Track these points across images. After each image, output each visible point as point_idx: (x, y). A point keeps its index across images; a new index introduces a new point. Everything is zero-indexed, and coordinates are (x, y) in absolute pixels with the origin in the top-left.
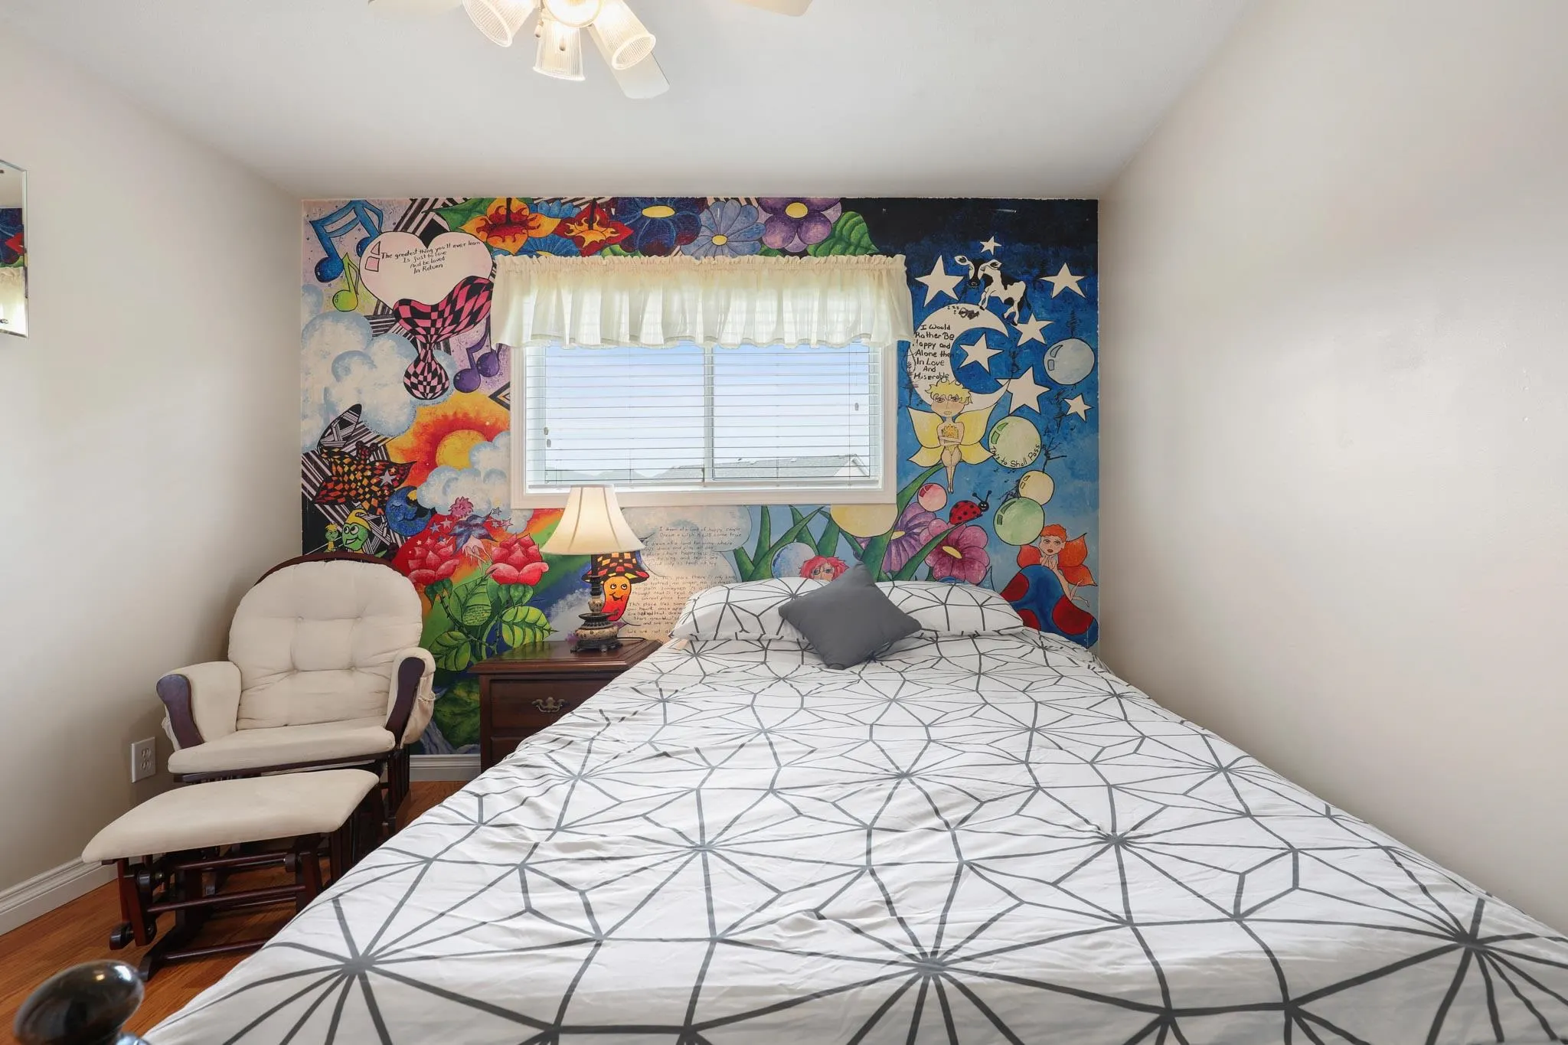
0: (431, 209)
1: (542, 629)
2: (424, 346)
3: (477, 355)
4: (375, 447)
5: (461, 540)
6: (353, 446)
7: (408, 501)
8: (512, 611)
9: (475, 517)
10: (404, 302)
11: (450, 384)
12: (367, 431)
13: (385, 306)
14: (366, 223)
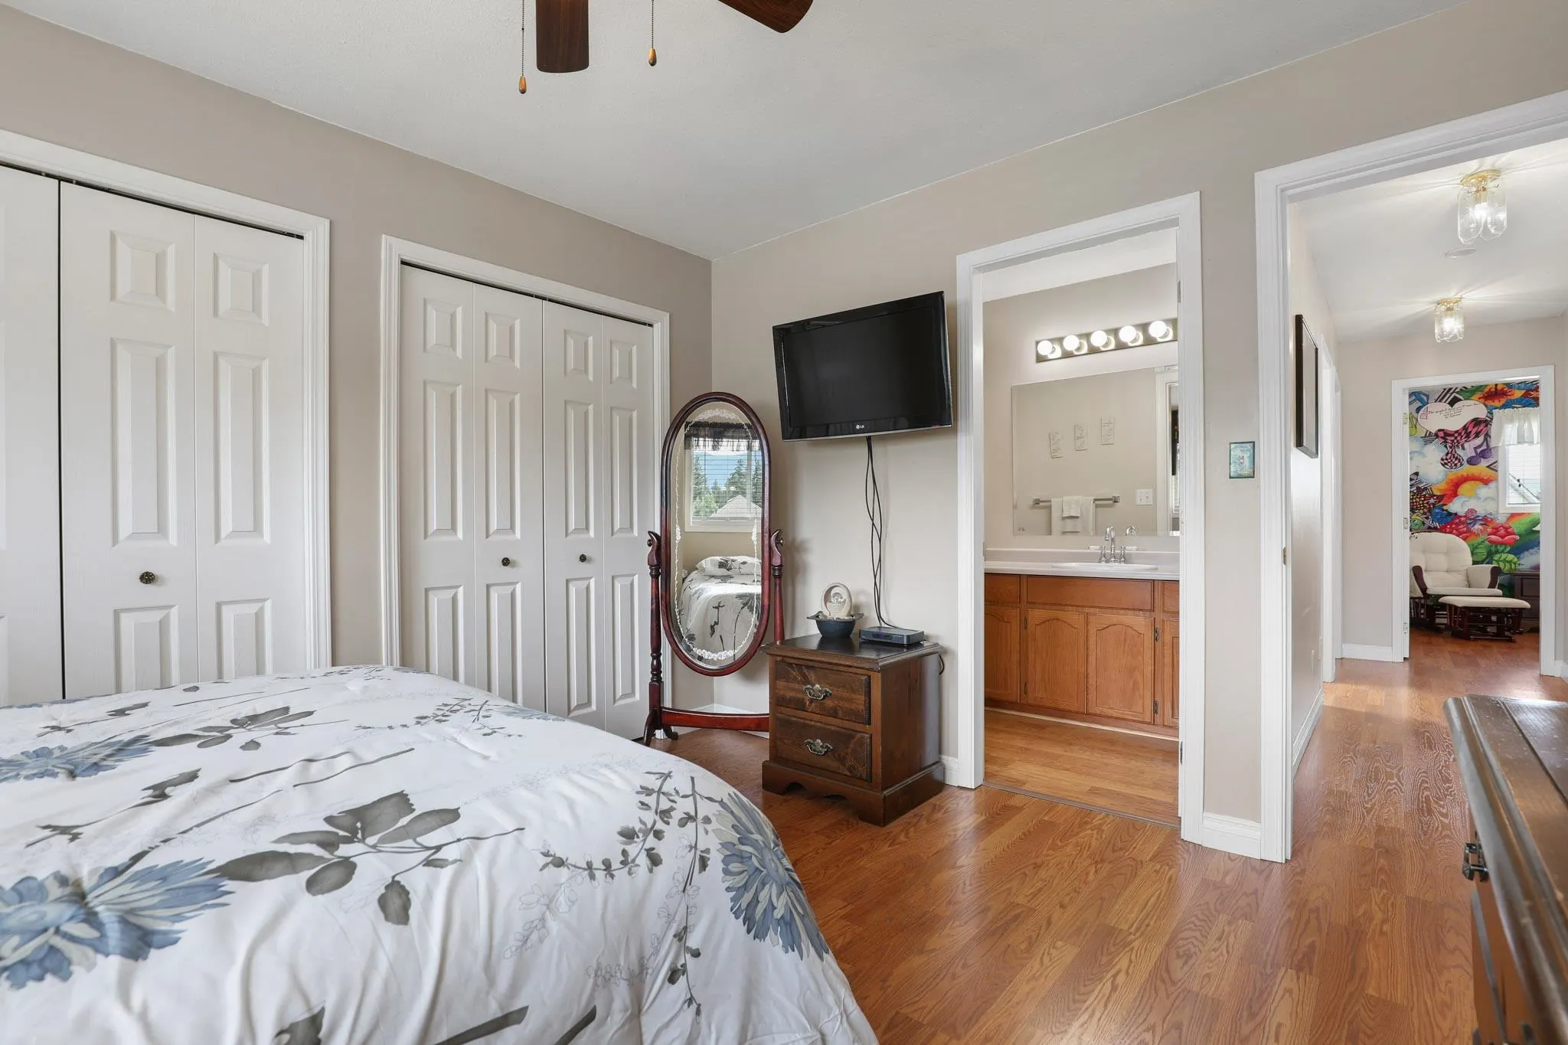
0: (1454, 392)
1: (1515, 564)
2: (1451, 447)
3: (1479, 450)
4: (1426, 489)
5: (1470, 526)
6: (1415, 488)
7: (1443, 510)
8: (1498, 556)
9: (1478, 516)
10: (1439, 430)
11: (1465, 463)
12: (1422, 483)
13: (1430, 432)
14: (1421, 400)
